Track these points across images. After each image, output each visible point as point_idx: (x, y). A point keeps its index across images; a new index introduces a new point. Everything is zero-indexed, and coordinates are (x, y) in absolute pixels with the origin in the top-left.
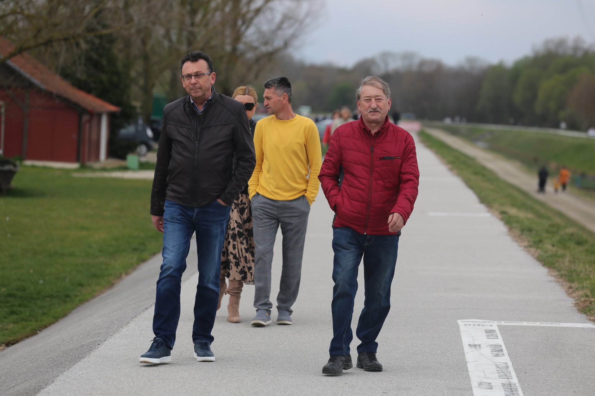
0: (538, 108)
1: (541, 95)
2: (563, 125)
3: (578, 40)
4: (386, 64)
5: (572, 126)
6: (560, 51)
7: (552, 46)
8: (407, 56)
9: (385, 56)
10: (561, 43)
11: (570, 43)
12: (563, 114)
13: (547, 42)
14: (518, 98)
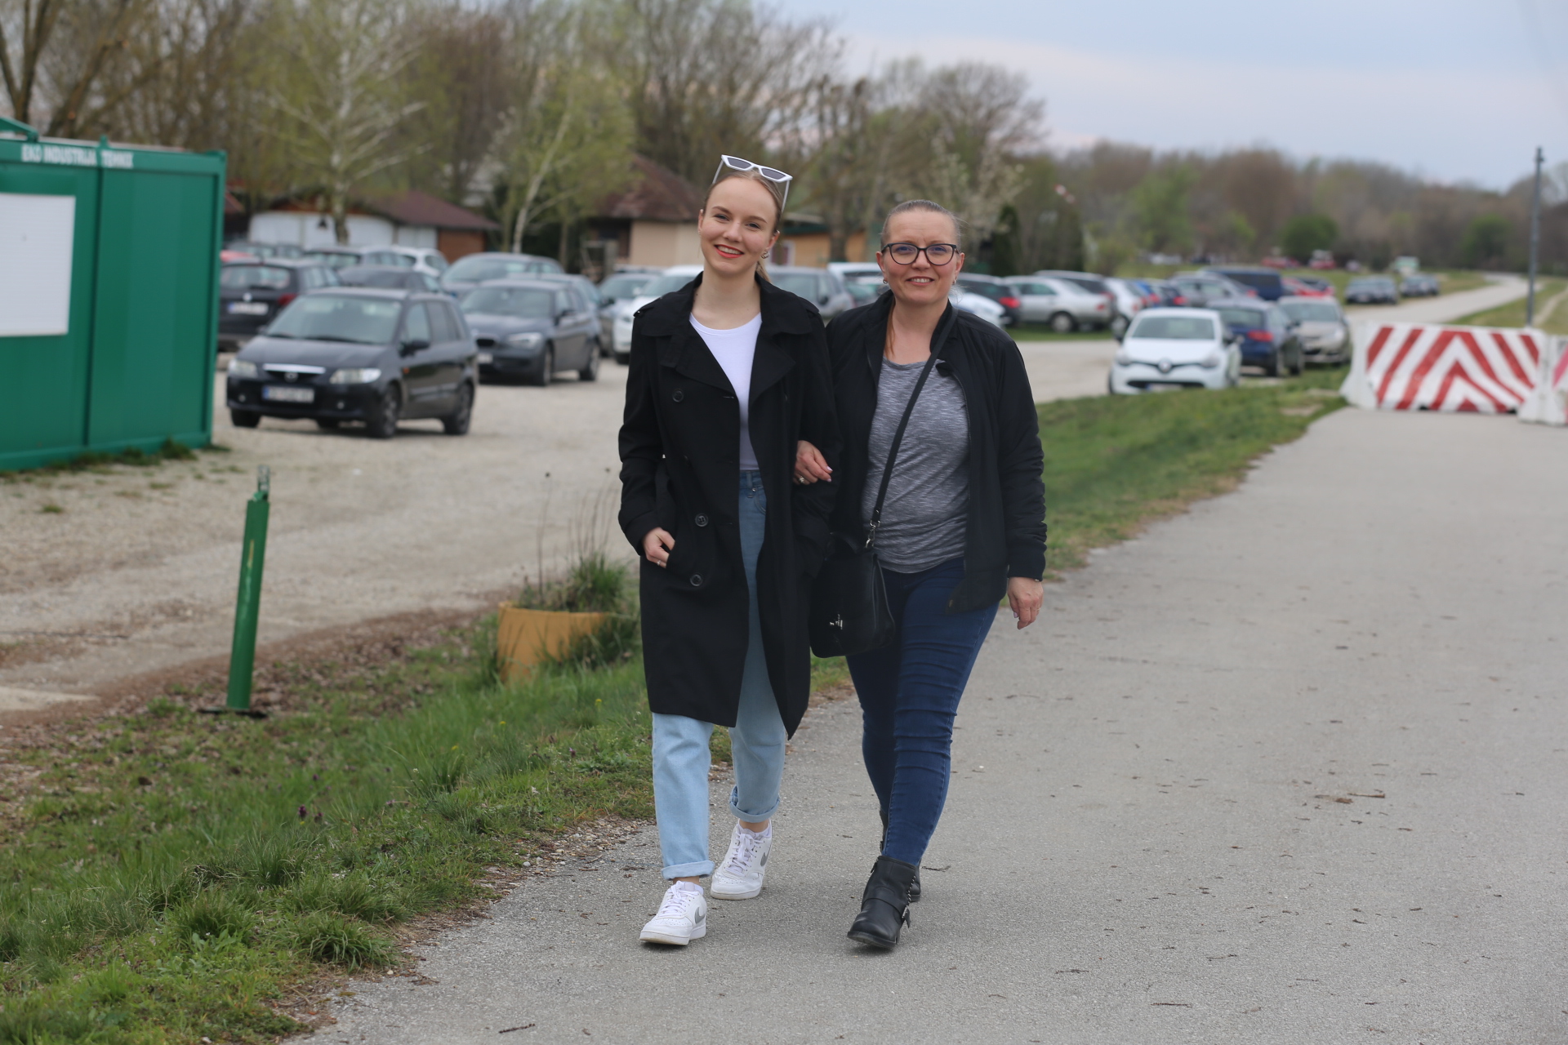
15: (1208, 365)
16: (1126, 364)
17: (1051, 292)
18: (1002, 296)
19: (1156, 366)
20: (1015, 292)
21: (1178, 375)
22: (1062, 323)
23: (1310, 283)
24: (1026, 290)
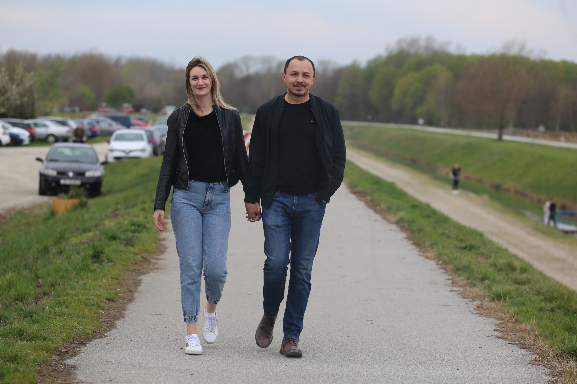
0: (395, 105)
1: (397, 92)
2: (421, 121)
3: (429, 39)
4: (248, 68)
5: (430, 122)
6: (412, 50)
7: (404, 46)
8: (266, 60)
9: (246, 60)
10: (414, 42)
11: (422, 43)
12: (419, 110)
13: (400, 42)
14: (374, 95)
15: (143, 150)
16: (112, 150)
17: (45, 126)
18: (27, 127)
19: (124, 151)
20: (33, 126)
21: (132, 154)
22: (51, 139)
23: (141, 120)
24: (36, 125)
